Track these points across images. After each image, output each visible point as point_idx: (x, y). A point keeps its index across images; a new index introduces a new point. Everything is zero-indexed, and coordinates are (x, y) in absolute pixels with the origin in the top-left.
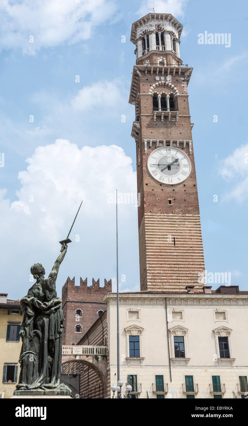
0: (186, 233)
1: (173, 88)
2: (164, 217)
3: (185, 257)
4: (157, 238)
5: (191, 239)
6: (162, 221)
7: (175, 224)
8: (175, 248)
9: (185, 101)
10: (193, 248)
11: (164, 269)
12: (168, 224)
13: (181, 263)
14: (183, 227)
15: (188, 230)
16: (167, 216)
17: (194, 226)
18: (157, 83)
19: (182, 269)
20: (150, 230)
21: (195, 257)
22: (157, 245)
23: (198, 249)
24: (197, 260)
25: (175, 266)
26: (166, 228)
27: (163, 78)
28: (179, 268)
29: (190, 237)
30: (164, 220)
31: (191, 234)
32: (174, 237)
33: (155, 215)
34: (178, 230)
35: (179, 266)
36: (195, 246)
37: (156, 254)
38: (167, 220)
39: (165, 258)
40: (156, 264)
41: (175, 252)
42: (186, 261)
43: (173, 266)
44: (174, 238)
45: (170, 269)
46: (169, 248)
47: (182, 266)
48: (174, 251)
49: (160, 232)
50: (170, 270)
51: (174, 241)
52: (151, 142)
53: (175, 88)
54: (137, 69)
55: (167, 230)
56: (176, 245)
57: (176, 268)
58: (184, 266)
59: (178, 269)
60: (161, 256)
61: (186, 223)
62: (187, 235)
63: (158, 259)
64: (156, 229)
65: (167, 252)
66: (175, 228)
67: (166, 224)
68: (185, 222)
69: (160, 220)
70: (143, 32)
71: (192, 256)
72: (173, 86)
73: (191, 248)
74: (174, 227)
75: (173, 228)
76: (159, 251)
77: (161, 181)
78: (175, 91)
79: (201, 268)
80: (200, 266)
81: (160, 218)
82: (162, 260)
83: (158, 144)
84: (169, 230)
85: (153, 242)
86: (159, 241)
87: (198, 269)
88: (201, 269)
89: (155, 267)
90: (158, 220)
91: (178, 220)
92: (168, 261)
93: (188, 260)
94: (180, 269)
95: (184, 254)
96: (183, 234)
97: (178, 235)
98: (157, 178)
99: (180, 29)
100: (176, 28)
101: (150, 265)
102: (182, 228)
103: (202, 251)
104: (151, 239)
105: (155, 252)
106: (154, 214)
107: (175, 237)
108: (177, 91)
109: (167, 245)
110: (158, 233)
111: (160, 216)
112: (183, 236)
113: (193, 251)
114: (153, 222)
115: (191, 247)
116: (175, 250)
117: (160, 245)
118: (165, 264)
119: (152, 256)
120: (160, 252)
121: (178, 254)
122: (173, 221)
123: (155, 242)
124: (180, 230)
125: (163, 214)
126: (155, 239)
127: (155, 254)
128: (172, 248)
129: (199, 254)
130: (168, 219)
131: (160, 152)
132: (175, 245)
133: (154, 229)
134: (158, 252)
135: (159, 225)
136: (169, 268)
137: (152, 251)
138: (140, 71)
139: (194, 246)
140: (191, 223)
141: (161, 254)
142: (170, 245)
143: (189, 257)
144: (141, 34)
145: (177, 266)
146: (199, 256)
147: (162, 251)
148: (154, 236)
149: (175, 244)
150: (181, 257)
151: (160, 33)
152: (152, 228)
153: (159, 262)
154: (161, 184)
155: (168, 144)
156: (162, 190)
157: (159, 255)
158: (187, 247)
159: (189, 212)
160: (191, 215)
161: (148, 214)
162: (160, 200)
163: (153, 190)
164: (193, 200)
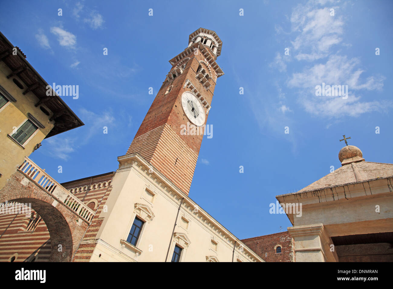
0: (186, 161)
1: (210, 73)
2: (177, 138)
3: (178, 179)
5: (187, 169)
6: (175, 139)
7: (182, 149)
9: (213, 84)
14: (185, 155)
16: (179, 138)
17: (192, 160)
18: (204, 62)
21: (184, 184)
22: (164, 153)
23: (189, 179)
24: (185, 187)
26: (175, 146)
29: (187, 167)
31: (188, 164)
34: (182, 155)
39: (165, 168)
41: (173, 169)
44: (177, 158)
46: (171, 163)
49: (170, 146)
51: (176, 161)
52: (190, 85)
56: (176, 165)
61: (189, 155)
62: (186, 164)
63: (160, 165)
64: (169, 141)
65: (168, 165)
66: (181, 152)
67: (176, 143)
68: (188, 153)
71: (183, 182)
73: (184, 175)
74: (180, 150)
76: (163, 159)
77: (186, 113)
81: (174, 136)
82: (162, 168)
84: (176, 149)
85: (162, 149)
86: (167, 151)
91: (184, 148)
95: (179, 176)
96: (184, 161)
97: (180, 159)
98: (184, 108)
103: (190, 183)
104: (162, 145)
106: (172, 129)
108: (212, 76)
110: (168, 145)
111: (175, 135)
113: (185, 178)
114: (168, 134)
116: (174, 167)
117: (167, 156)
118: (163, 173)
120: (164, 161)
121: (175, 172)
122: (181, 146)
123: (164, 150)
125: (177, 135)
127: (160, 159)
128: (173, 165)
129: (187, 184)
130: (179, 141)
131: (192, 96)
133: (167, 140)
135: (171, 140)
139: (187, 175)
140: (191, 157)
141: (164, 163)
143: (180, 181)
147: (166, 161)
149: (176, 163)
150: (176, 176)
151: (213, 45)
152: (166, 138)
153: (159, 168)
154: (185, 115)
155: (198, 96)
156: (183, 119)
157: (162, 162)
158: (182, 172)
159: (193, 149)
160: (194, 152)
161: (168, 125)
162: (180, 124)
163: (178, 113)
164: (198, 142)
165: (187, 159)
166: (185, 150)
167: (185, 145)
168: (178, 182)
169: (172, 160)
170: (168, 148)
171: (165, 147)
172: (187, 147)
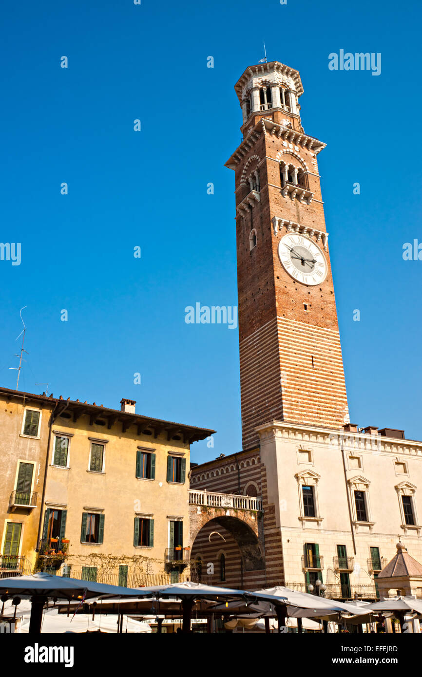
0: (325, 352)
1: (302, 162)
2: (300, 326)
3: (325, 385)
4: (292, 352)
5: (331, 362)
6: (297, 331)
7: (312, 338)
8: (313, 370)
9: (316, 182)
10: (334, 375)
11: (302, 396)
12: (305, 336)
13: (321, 391)
14: (321, 344)
15: (327, 349)
16: (302, 325)
17: (333, 345)
18: (284, 150)
19: (323, 400)
20: (284, 341)
21: (336, 386)
22: (293, 362)
23: (339, 376)
24: (338, 391)
25: (315, 394)
26: (302, 341)
27: (291, 146)
28: (319, 397)
29: (330, 359)
30: (300, 330)
31: (330, 355)
32: (312, 355)
33: (290, 322)
35: (319, 395)
36: (336, 371)
37: (293, 374)
38: (303, 331)
40: (292, 388)
41: (313, 376)
42: (326, 390)
43: (312, 394)
44: (312, 357)
45: (309, 398)
46: (307, 369)
47: (322, 396)
48: (313, 374)
49: (296, 345)
51: (313, 361)
52: (282, 223)
53: (305, 163)
55: (304, 344)
56: (314, 367)
57: (316, 397)
58: (324, 396)
59: (318, 399)
60: (298, 378)
61: (325, 339)
62: (326, 356)
63: (294, 382)
64: (291, 341)
65: (305, 374)
66: (313, 344)
67: (303, 336)
68: (323, 337)
69: (295, 329)
70: (262, 82)
71: (333, 385)
72: (302, 159)
73: (331, 374)
74: (311, 341)
75: (311, 343)
76: (295, 370)
77: (295, 277)
78: (305, 166)
81: (295, 327)
82: (300, 383)
84: (306, 344)
85: (288, 357)
86: (295, 357)
87: (340, 403)
88: (343, 404)
89: (292, 393)
90: (293, 328)
91: (315, 333)
92: (306, 387)
93: (328, 389)
94: (320, 400)
95: (324, 381)
96: (322, 353)
97: (316, 354)
98: (290, 272)
101: (286, 389)
102: (321, 346)
103: (343, 380)
104: (286, 353)
105: (292, 372)
106: (288, 319)
108: (307, 167)
109: (305, 365)
110: (293, 347)
111: (296, 323)
112: (321, 355)
113: (334, 378)
114: (287, 330)
116: (313, 372)
117: (297, 363)
118: (303, 390)
119: (288, 377)
120: (297, 373)
121: (317, 379)
122: (309, 334)
123: (291, 358)
126: (290, 354)
127: (291, 374)
128: (310, 370)
129: (340, 383)
130: (304, 329)
131: (292, 239)
133: (288, 340)
134: (294, 372)
135: (294, 336)
136: (308, 396)
137: (287, 369)
138: (266, 128)
139: (334, 371)
140: (329, 341)
141: (298, 375)
142: (308, 366)
144: (259, 84)
145: (317, 395)
147: (300, 371)
148: (289, 350)
149: (313, 365)
150: (321, 384)
151: (284, 90)
152: (286, 338)
153: (296, 387)
154: (295, 281)
155: (301, 230)
156: (296, 289)
157: (296, 377)
158: (327, 371)
159: (327, 325)
160: (330, 330)
161: (281, 318)
162: (294, 302)
163: (285, 287)
164: (331, 310)
165: (325, 348)
166: (317, 336)
167: (314, 328)
169: (307, 363)
170: (295, 351)
171: (290, 352)
172: (318, 329)
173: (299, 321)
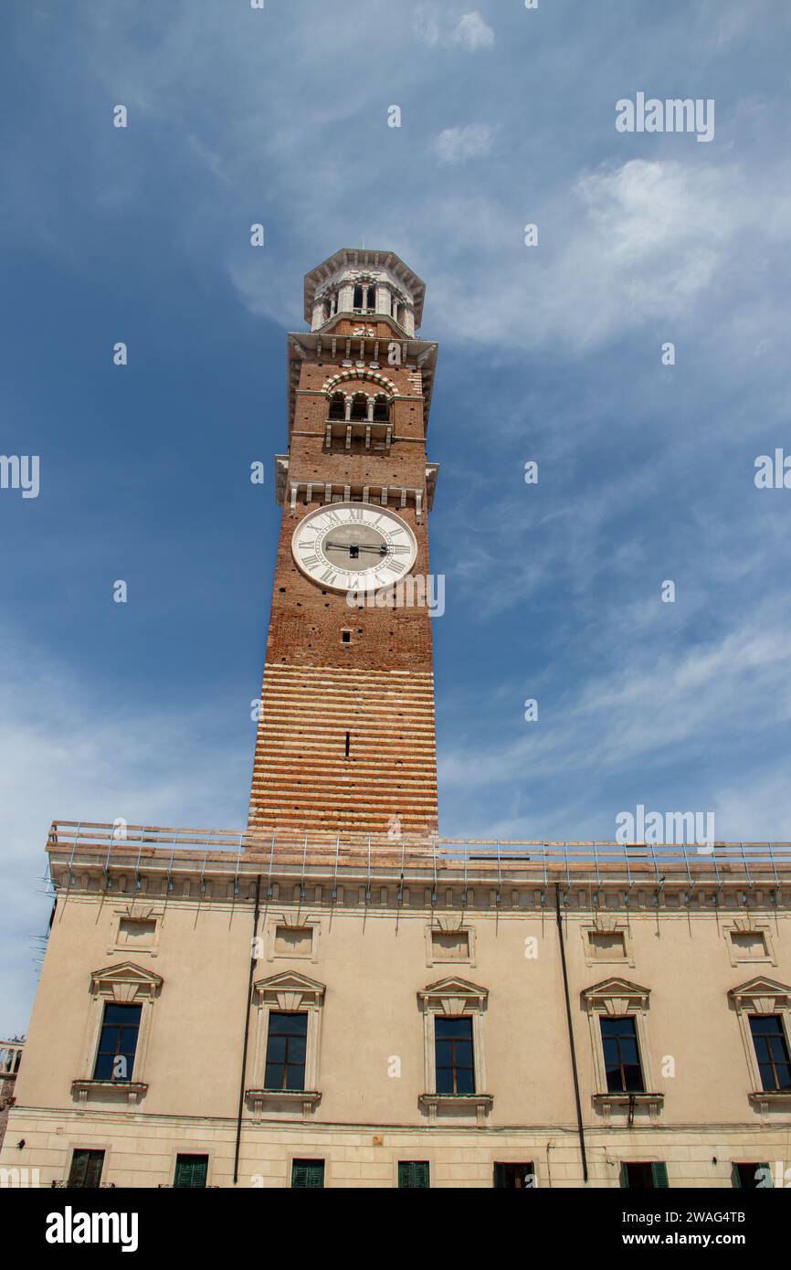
0: (387, 720)
1: (386, 384)
2: (324, 675)
3: (377, 789)
4: (293, 731)
5: (401, 738)
6: (315, 686)
7: (354, 696)
8: (347, 762)
9: (412, 409)
10: (405, 765)
11: (304, 821)
12: (333, 694)
13: (362, 806)
14: (378, 704)
15: (392, 713)
16: (331, 673)
17: (412, 702)
18: (345, 373)
19: (364, 824)
20: (275, 710)
21: (409, 790)
22: (290, 751)
23: (420, 765)
24: (414, 799)
25: (343, 814)
26: (325, 706)
27: (360, 365)
28: (352, 820)
29: (398, 733)
30: (323, 683)
31: (400, 725)
32: (347, 730)
33: (298, 670)
34: (363, 712)
35: (355, 815)
36: (412, 757)
37: (286, 776)
38: (331, 683)
39: (311, 790)
40: (279, 806)
41: (344, 775)
42: (377, 802)
43: (335, 814)
44: (348, 734)
45: (325, 823)
46: (329, 762)
47: (364, 815)
48: (343, 771)
49: (305, 716)
50: (324, 826)
51: (348, 743)
52: (309, 491)
53: (391, 384)
54: (294, 341)
55: (328, 710)
56: (351, 754)
57: (345, 819)
58: (370, 815)
59: (348, 824)
60: (299, 783)
61: (390, 693)
62: (389, 728)
63: (288, 793)
64: (294, 708)
65: (319, 774)
66: (355, 707)
67: (328, 694)
68: (386, 690)
69: (308, 682)
70: (328, 289)
71: (399, 787)
72: (385, 379)
73: (399, 765)
74: (351, 703)
75: (349, 707)
76: (294, 768)
77: (328, 583)
78: (391, 389)
79: (425, 822)
80: (421, 817)
81: (311, 679)
82: (302, 794)
83: (328, 496)
84: (334, 710)
85: (281, 743)
86: (300, 740)
87: (415, 826)
88: (425, 827)
89: (276, 816)
90: (304, 682)
91: (364, 685)
92: (320, 799)
93: (385, 798)
94: (357, 824)
95: (375, 781)
96: (377, 724)
97: (361, 727)
98: (315, 575)
99: (419, 290)
100: (408, 286)
101: (261, 810)
102: (377, 708)
103: (432, 774)
104: (275, 734)
105: (283, 772)
106: (292, 667)
107: (352, 731)
108: (395, 390)
109: (324, 753)
110: (297, 719)
111: (313, 672)
112: (376, 728)
113: (402, 773)
114: (286, 688)
115: (399, 762)
116: (346, 767)
117: (303, 752)
118: (310, 808)
119: (270, 784)
120: (300, 773)
121: (354, 780)
122: (348, 688)
123: (287, 743)
124: (369, 712)
125: (319, 668)
126: (287, 735)
127: (282, 776)
128: (338, 762)
129: (421, 783)
130: (334, 680)
131: (333, 516)
132: (347, 755)
133: (287, 707)
134: (292, 772)
135: (304, 697)
136: (322, 819)
137: (273, 767)
138: (303, 347)
139: (407, 757)
140: (402, 695)
141: (302, 777)
142: (332, 754)
143: (389, 790)
144: (324, 294)
145: (349, 815)
146: (420, 787)
147: (307, 769)
148: (285, 727)
149: (347, 751)
150: (364, 788)
151: (365, 287)
152: (283, 703)
153: (289, 802)
154: (326, 590)
155: (356, 495)
156: (327, 605)
157: (293, 781)
158: (385, 760)
159: (401, 665)
160: (408, 673)
161: (275, 665)
162: (317, 629)
163: (299, 605)
164: (416, 633)
165: (388, 713)
166: (370, 689)
167: (363, 674)
168: (380, 798)
169: (329, 750)
170: (301, 728)
171: (287, 731)
172: (374, 675)
173: (323, 665)
